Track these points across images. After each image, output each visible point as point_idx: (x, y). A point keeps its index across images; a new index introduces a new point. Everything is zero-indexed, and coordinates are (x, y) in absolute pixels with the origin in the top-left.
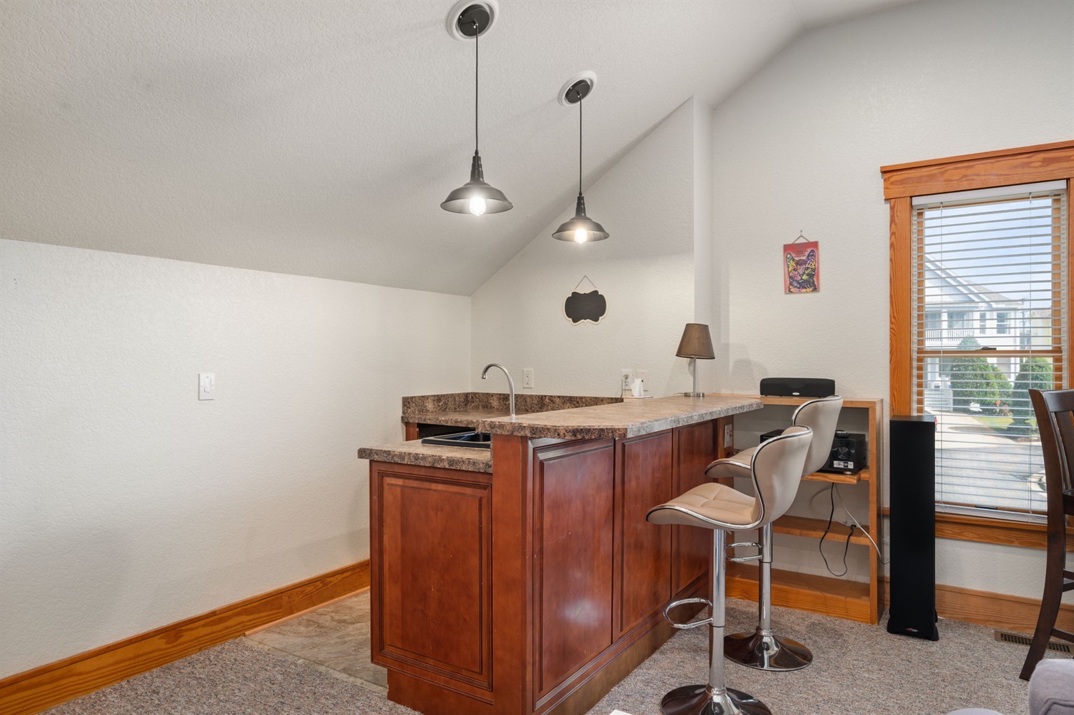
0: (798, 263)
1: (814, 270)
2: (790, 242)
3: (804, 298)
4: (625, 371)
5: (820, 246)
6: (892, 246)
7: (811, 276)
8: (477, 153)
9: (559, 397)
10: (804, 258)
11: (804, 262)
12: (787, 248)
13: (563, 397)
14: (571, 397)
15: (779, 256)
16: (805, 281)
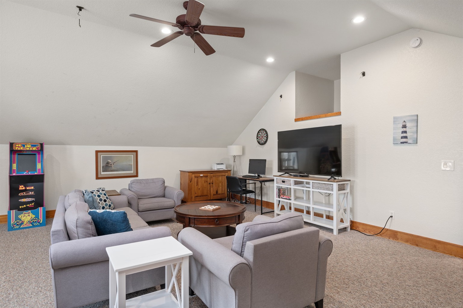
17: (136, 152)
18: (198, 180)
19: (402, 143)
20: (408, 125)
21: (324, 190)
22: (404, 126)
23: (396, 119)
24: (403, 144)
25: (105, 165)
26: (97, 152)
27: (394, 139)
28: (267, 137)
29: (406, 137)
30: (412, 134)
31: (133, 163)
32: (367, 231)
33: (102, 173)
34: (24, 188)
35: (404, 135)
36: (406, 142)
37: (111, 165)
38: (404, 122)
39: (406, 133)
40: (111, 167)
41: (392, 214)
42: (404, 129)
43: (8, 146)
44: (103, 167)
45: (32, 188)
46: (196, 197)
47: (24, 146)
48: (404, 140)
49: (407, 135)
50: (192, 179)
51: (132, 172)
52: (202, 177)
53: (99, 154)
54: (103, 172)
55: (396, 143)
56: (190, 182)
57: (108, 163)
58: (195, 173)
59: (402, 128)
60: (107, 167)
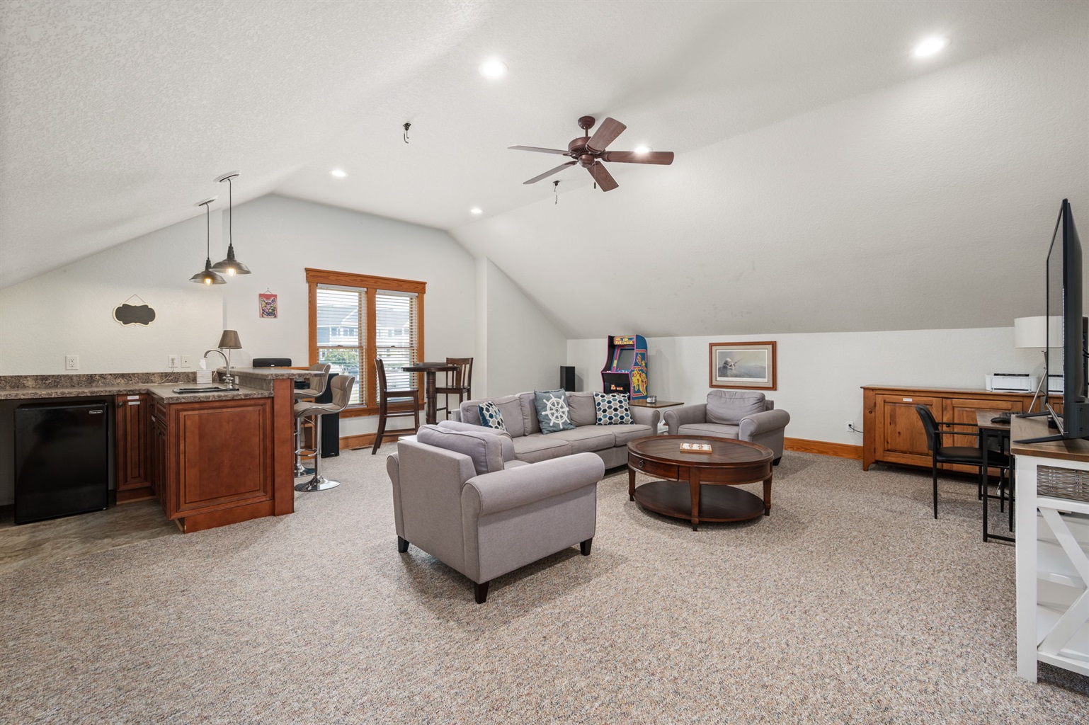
0: (267, 303)
1: (275, 308)
2: (263, 293)
3: (269, 320)
4: (172, 356)
5: (278, 297)
6: (309, 302)
7: (273, 310)
8: (231, 244)
9: (111, 374)
10: (270, 301)
11: (271, 304)
12: (261, 295)
13: (115, 375)
14: (123, 374)
15: (257, 299)
16: (271, 312)
17: (774, 344)
18: (895, 409)
25: (722, 366)
26: (711, 345)
31: (767, 363)
33: (718, 379)
34: (615, 388)
37: (731, 366)
40: (731, 369)
43: (606, 342)
44: (719, 369)
45: (622, 389)
46: (888, 450)
47: (622, 339)
50: (875, 406)
51: (766, 380)
52: (907, 404)
53: (714, 348)
54: (719, 376)
56: (871, 412)
57: (726, 363)
58: (897, 393)
60: (724, 370)
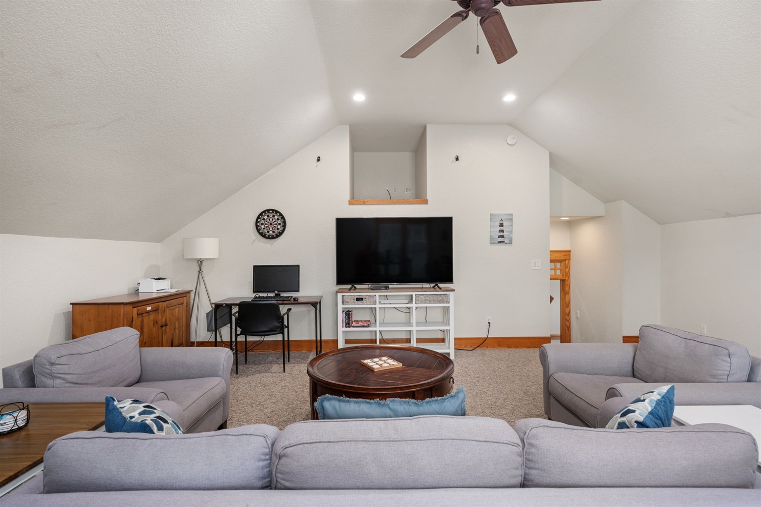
18: (143, 320)
19: (499, 242)
20: (505, 224)
21: (435, 303)
22: (501, 225)
23: (493, 217)
24: (499, 244)
27: (491, 238)
28: (283, 226)
29: (503, 237)
30: (508, 233)
32: (463, 346)
35: (501, 234)
36: (503, 242)
38: (502, 220)
39: (503, 232)
41: (489, 320)
42: (501, 228)
48: (501, 239)
49: (505, 234)
52: (149, 312)
55: (493, 242)
58: (138, 304)
59: (500, 226)
